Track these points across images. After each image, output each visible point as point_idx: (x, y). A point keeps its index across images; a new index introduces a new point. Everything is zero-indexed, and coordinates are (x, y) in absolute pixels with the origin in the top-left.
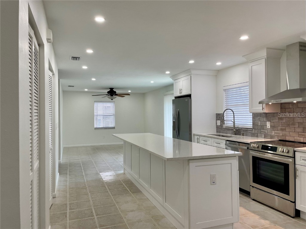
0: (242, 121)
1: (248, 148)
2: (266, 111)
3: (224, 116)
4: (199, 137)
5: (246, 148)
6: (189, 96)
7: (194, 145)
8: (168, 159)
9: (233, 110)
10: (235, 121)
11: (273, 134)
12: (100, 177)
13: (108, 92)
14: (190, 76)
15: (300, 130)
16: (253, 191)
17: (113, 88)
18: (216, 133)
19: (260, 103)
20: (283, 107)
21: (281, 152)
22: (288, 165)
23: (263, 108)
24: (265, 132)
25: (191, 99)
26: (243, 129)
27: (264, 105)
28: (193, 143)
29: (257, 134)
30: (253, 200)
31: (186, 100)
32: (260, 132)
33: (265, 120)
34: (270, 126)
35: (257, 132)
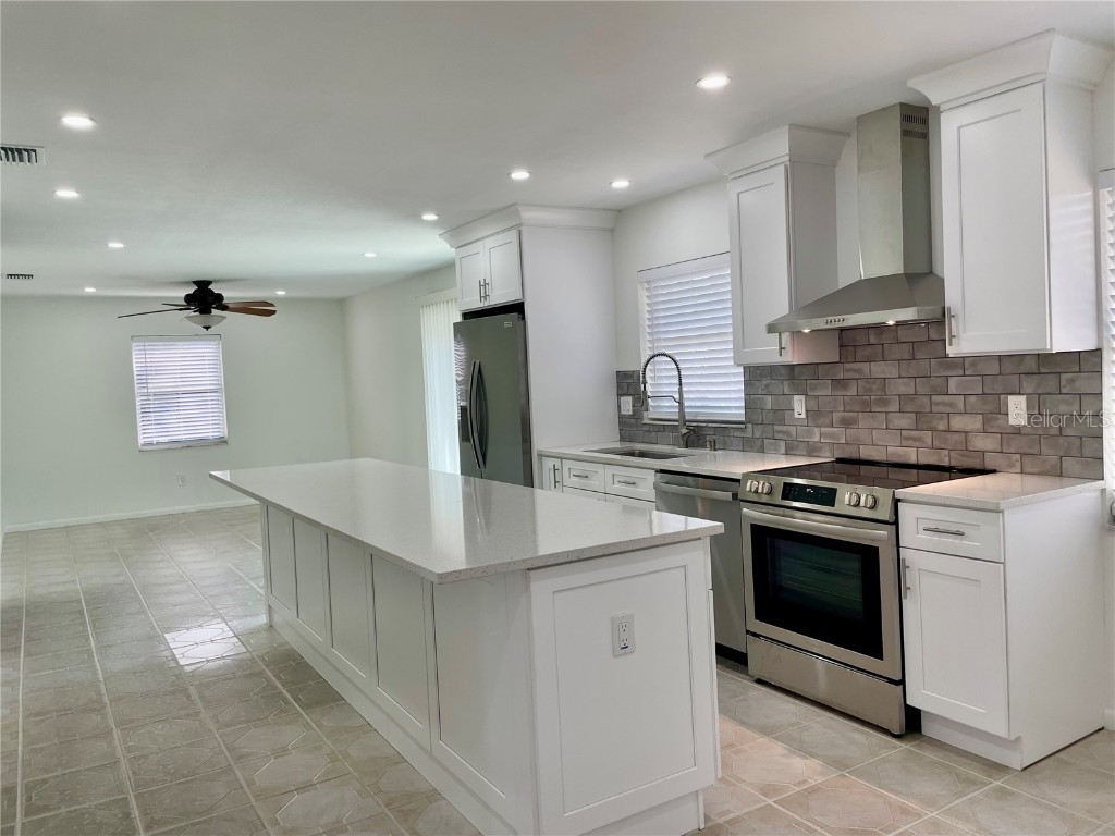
0: (710, 396)
1: (735, 496)
2: (790, 358)
3: (648, 379)
4: (557, 462)
5: (728, 496)
6: (517, 308)
7: (545, 498)
9: (677, 359)
10: (685, 396)
11: (816, 438)
13: (188, 298)
14: (514, 233)
15: (904, 421)
16: (756, 652)
17: (210, 283)
18: (617, 445)
19: (771, 328)
20: (848, 341)
21: (849, 505)
22: (876, 550)
23: (781, 349)
24: (788, 433)
25: (523, 318)
26: (714, 425)
27: (786, 337)
28: (538, 491)
29: (759, 443)
30: (759, 681)
31: (507, 324)
32: (771, 435)
33: (787, 392)
34: (807, 411)
35: (763, 432)
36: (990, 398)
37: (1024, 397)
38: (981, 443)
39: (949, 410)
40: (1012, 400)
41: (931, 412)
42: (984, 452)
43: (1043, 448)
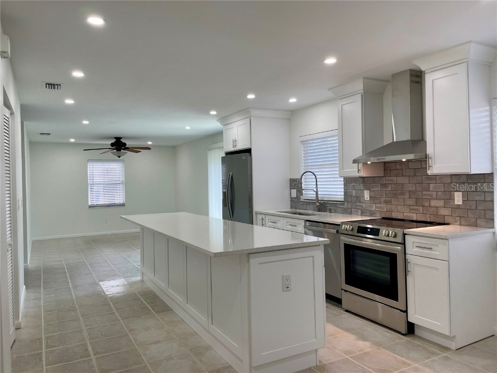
0: (329, 190)
1: (337, 232)
2: (363, 174)
3: (302, 182)
4: (263, 216)
5: (334, 231)
6: (249, 151)
7: (257, 229)
8: (215, 254)
9: (315, 174)
10: (318, 190)
11: (374, 209)
12: (100, 290)
13: (112, 145)
14: (248, 119)
15: (411, 202)
16: (346, 298)
17: (121, 138)
18: (290, 210)
19: (355, 161)
20: (388, 168)
21: (385, 235)
22: (396, 255)
23: (359, 170)
24: (362, 206)
25: (251, 155)
27: (360, 165)
28: (255, 227)
29: (350, 210)
30: (347, 311)
31: (244, 158)
32: (355, 207)
33: (362, 188)
34: (370, 197)
35: (351, 206)
36: (447, 193)
37: (461, 193)
38: (443, 212)
39: (429, 197)
40: (456, 194)
41: (422, 198)
42: (444, 216)
43: (469, 214)
